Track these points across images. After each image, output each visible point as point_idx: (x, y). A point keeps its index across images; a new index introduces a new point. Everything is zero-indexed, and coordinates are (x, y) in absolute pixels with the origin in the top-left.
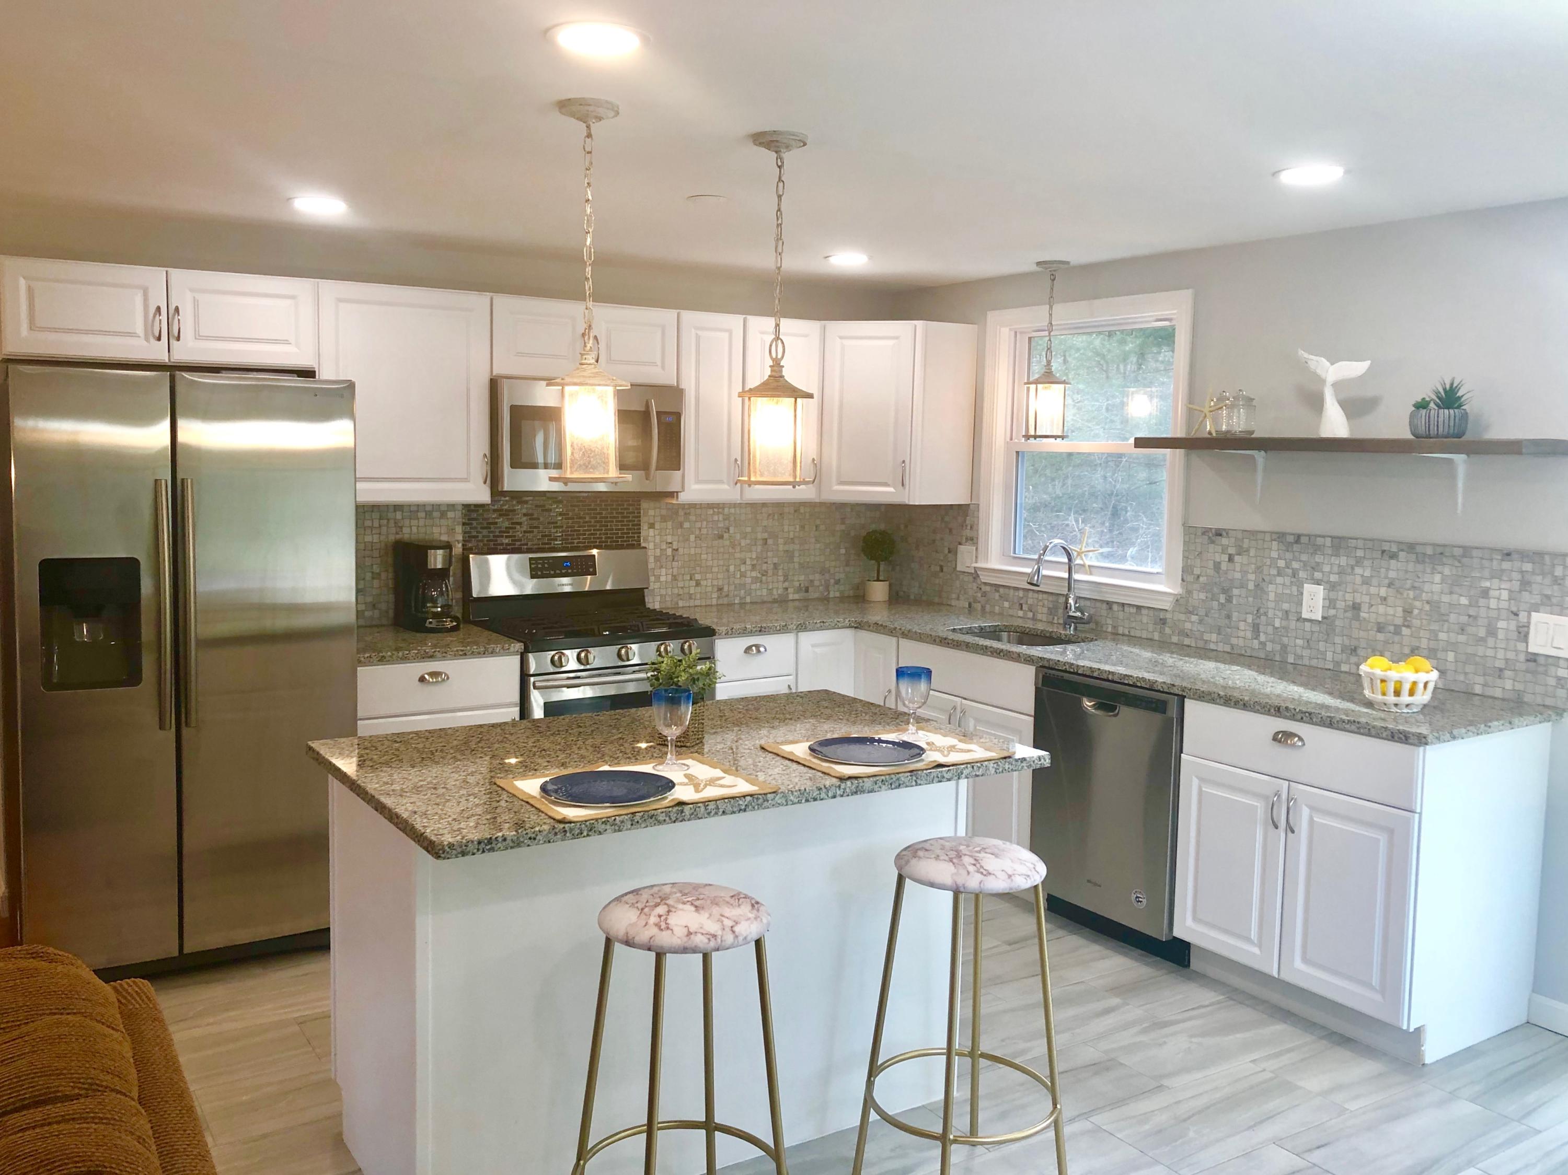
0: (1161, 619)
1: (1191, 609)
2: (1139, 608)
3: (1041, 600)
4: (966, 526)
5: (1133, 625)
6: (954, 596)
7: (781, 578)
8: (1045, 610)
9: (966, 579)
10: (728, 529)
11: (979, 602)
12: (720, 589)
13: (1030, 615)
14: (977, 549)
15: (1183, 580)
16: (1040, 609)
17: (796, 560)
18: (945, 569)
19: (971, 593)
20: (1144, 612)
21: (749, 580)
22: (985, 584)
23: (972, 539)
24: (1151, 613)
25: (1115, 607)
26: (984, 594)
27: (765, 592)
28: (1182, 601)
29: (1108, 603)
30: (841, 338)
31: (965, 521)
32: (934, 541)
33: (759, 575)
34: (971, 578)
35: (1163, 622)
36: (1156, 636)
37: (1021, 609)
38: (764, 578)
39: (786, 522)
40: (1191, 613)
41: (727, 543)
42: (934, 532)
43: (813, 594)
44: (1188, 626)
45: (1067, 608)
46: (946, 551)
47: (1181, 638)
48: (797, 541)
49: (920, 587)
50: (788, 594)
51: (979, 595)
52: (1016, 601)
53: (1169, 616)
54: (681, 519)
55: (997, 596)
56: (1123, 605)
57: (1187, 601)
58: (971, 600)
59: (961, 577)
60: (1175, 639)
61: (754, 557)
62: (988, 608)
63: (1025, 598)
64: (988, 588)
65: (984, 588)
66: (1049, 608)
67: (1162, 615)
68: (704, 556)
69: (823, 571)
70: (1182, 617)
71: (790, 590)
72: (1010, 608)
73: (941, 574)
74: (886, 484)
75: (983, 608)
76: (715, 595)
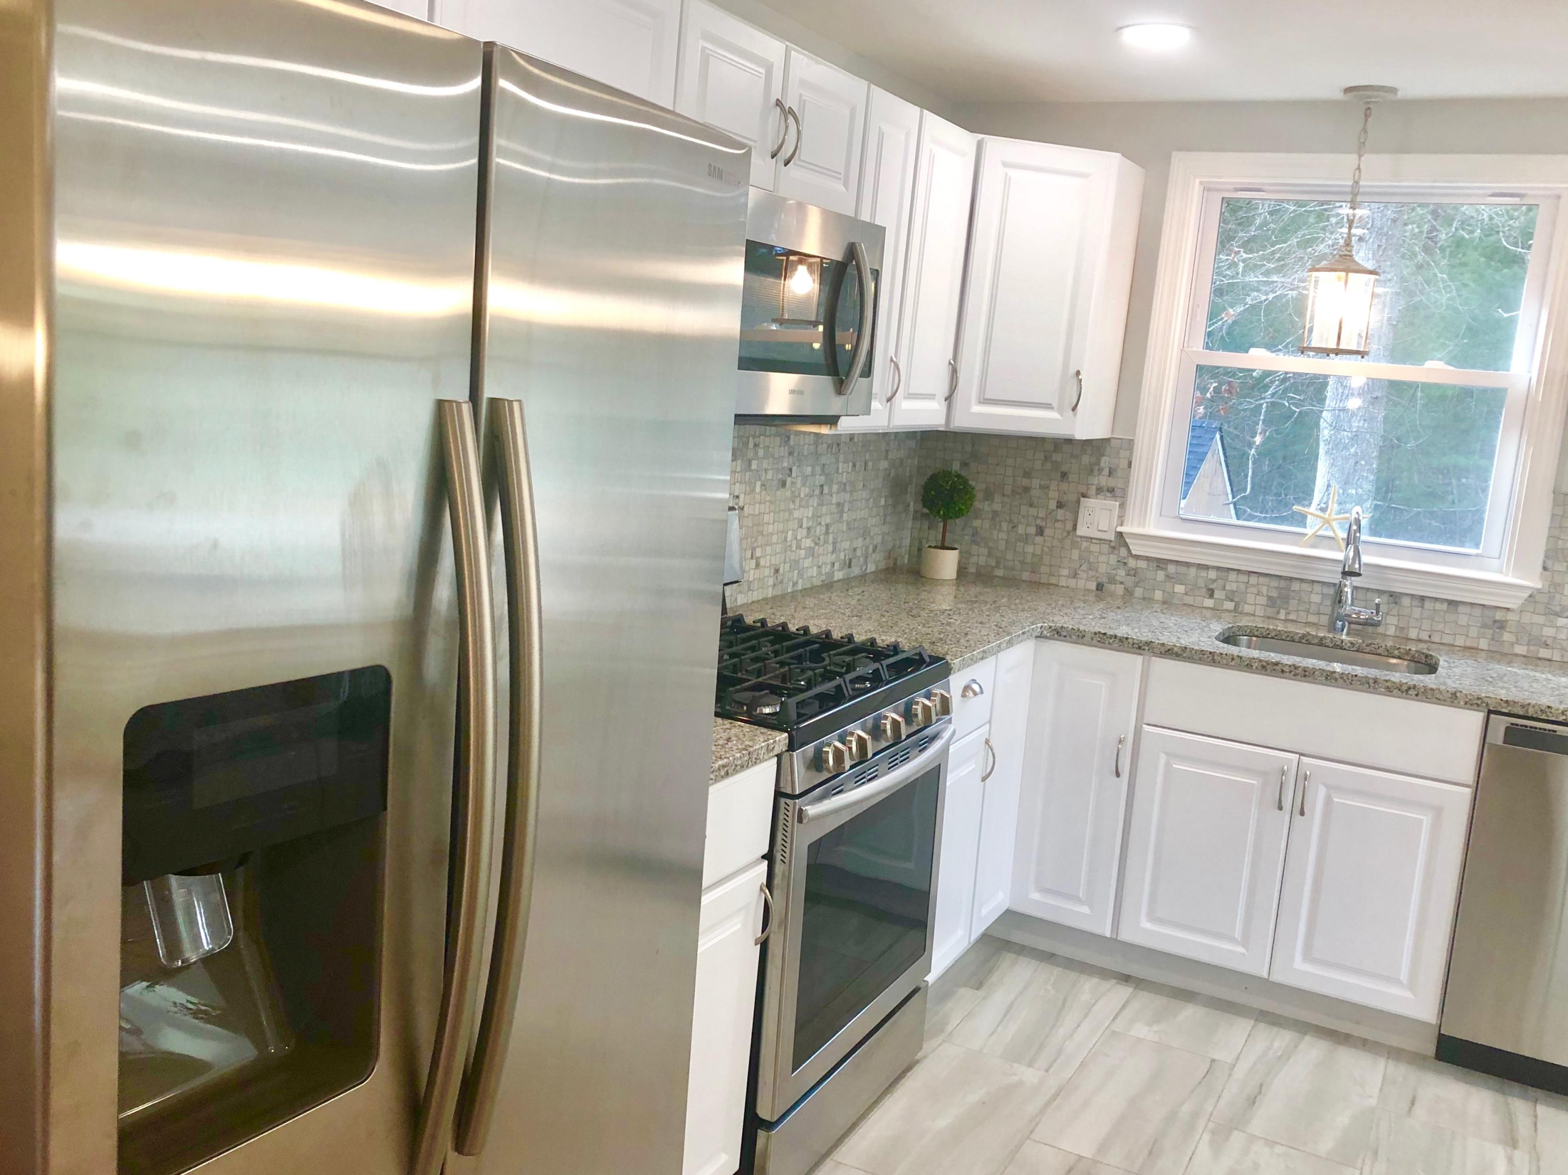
0: (1495, 621)
1: (1558, 609)
2: (1453, 604)
3: (1253, 586)
4: (1100, 470)
5: (1440, 627)
6: (1065, 572)
7: (830, 548)
8: (1262, 600)
9: (1095, 548)
10: (791, 470)
11: (1122, 583)
12: (777, 571)
13: (1230, 605)
14: (1122, 506)
15: (1545, 568)
16: (1250, 598)
17: (845, 517)
18: (1048, 532)
19: (1103, 568)
20: (1461, 609)
21: (803, 552)
22: (1137, 557)
23: (1111, 490)
24: (1477, 612)
25: (1406, 601)
26: (1134, 573)
27: (815, 571)
28: (1539, 598)
29: (1392, 594)
30: (1005, 165)
31: (1098, 462)
32: (1027, 489)
33: (813, 545)
34: (1105, 548)
35: (1501, 625)
36: (1483, 644)
37: (1211, 595)
38: (817, 547)
39: (842, 457)
40: (1558, 615)
41: (788, 493)
42: (1027, 474)
43: (856, 571)
44: (1548, 632)
45: (1340, 601)
46: (1053, 505)
47: (1532, 648)
48: (848, 488)
49: (989, 555)
50: (833, 572)
51: (1122, 572)
52: (1201, 583)
53: (1510, 616)
54: (751, 454)
55: (1161, 575)
56: (1422, 598)
57: (1552, 598)
58: (1105, 580)
59: (1085, 544)
60: (1520, 649)
61: (810, 515)
62: (1138, 592)
63: (1220, 582)
64: (1142, 564)
65: (1132, 563)
66: (1270, 598)
67: (1499, 616)
68: (766, 518)
69: (865, 533)
70: (1540, 619)
71: (837, 565)
72: (1186, 594)
73: (1039, 539)
74: (1048, 406)
75: (1129, 592)
76: (771, 582)
